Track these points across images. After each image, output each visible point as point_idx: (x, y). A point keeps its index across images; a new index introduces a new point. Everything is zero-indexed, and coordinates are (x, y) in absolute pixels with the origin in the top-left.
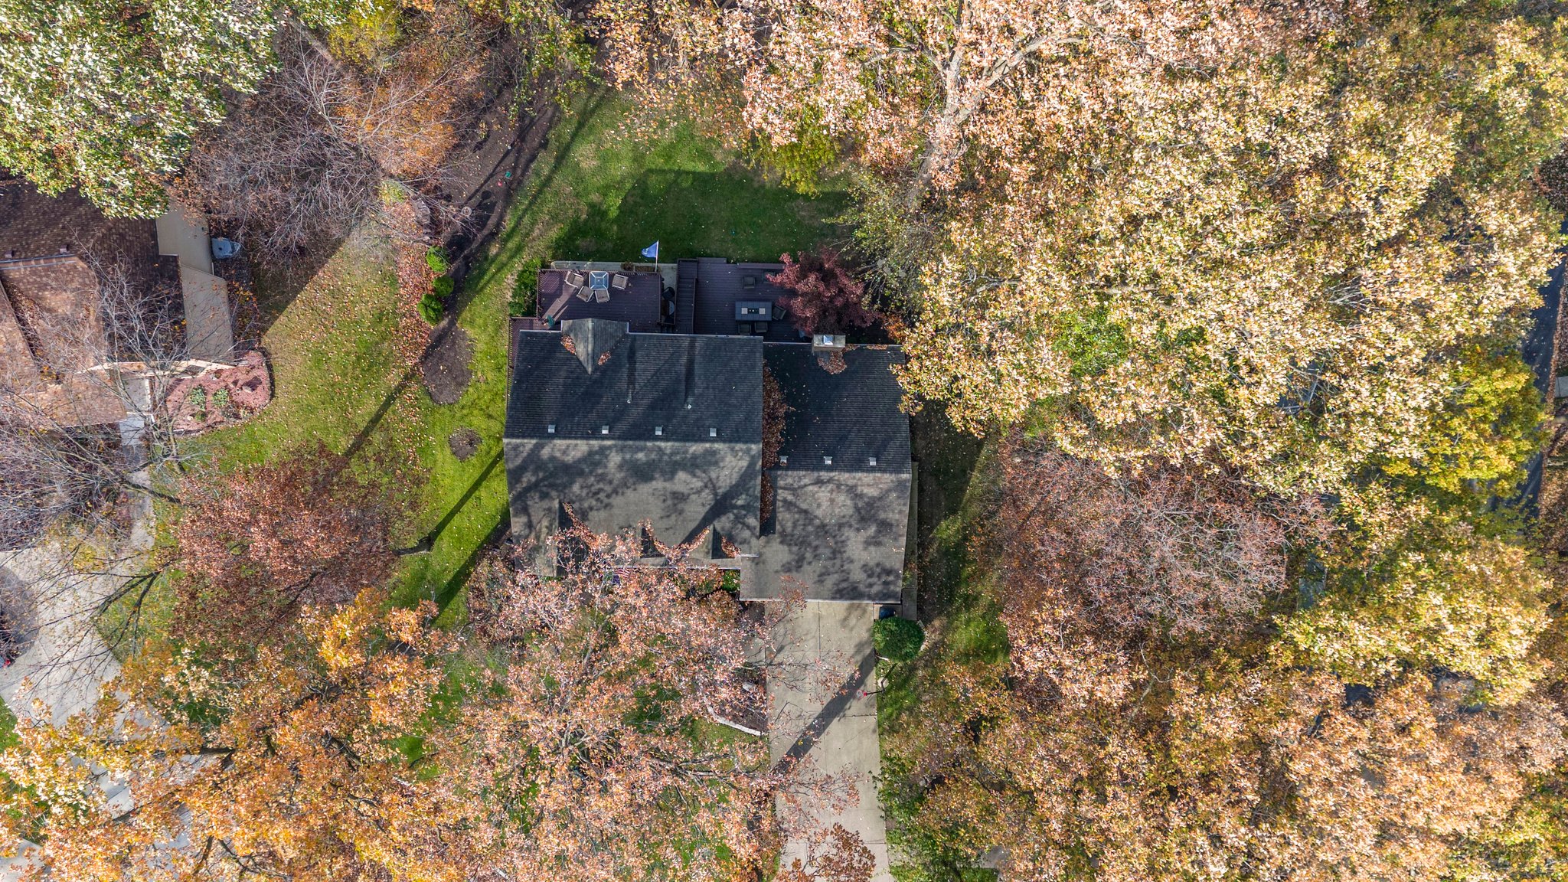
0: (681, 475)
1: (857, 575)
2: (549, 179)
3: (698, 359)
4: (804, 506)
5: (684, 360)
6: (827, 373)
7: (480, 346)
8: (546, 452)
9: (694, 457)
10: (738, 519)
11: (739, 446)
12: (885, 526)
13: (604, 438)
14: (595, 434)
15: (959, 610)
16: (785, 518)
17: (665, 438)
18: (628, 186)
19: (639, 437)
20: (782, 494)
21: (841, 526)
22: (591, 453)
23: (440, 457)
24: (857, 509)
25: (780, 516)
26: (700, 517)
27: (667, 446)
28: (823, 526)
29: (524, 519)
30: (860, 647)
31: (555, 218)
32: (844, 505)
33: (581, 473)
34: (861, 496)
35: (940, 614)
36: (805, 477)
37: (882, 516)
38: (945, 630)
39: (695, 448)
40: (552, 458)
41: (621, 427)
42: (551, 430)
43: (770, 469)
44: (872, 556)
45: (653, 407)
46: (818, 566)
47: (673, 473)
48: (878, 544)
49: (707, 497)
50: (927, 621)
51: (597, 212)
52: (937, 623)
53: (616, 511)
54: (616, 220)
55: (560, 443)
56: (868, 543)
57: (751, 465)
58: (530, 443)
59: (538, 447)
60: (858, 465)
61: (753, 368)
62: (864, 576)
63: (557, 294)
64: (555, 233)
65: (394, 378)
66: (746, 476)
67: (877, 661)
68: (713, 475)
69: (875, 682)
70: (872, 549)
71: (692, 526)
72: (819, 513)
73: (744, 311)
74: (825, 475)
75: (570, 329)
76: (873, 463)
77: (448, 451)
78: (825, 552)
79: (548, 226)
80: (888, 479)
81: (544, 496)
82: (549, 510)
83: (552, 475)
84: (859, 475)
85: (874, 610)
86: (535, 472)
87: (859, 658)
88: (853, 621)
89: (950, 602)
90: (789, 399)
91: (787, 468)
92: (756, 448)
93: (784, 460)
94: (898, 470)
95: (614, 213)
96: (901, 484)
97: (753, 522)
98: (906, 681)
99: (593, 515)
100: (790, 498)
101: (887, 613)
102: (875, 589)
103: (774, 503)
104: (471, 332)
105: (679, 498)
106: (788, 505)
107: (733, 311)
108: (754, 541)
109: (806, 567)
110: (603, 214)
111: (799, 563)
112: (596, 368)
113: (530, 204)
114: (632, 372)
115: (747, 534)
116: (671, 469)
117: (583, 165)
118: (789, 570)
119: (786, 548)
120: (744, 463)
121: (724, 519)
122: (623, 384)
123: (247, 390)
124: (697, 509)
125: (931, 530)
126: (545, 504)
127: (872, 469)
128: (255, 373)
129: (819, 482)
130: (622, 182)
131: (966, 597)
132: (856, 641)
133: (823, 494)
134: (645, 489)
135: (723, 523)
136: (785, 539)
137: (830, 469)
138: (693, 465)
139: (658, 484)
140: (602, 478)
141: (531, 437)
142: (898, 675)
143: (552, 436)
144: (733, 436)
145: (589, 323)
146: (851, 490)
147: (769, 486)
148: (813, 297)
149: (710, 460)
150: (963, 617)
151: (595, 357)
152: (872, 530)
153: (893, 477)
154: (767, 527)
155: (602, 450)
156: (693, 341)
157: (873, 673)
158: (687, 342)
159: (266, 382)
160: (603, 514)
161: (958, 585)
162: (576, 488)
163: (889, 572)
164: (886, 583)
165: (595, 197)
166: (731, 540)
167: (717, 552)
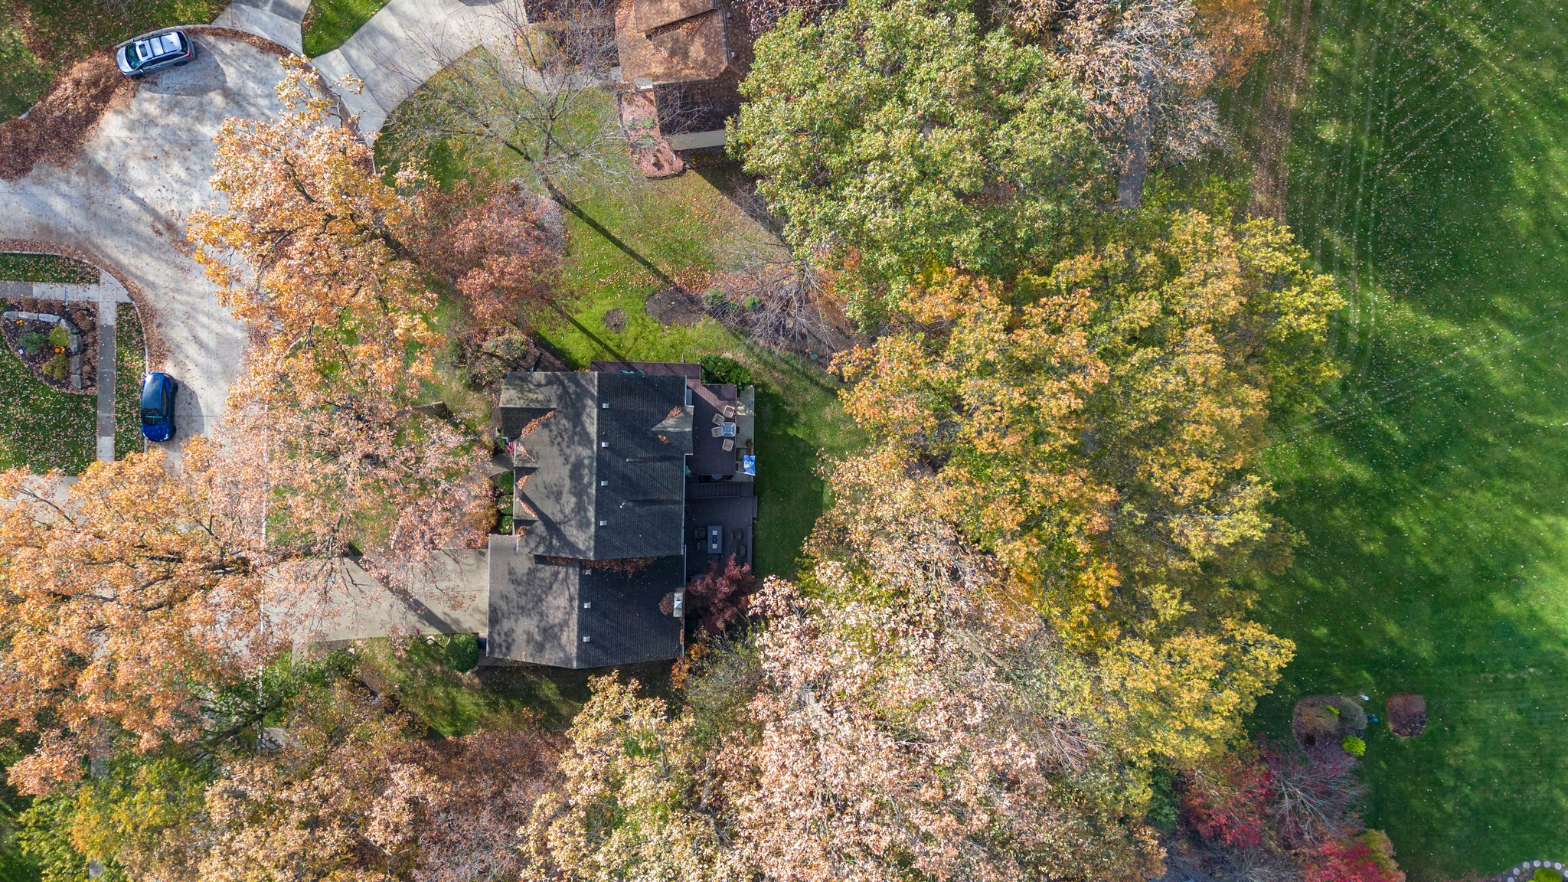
0: (573, 500)
1: (506, 625)
3: (664, 507)
4: (555, 587)
5: (663, 497)
6: (660, 600)
8: (590, 402)
9: (585, 510)
10: (542, 539)
11: (592, 543)
12: (540, 647)
13: (599, 444)
14: (601, 438)
15: (486, 697)
16: (547, 571)
17: (599, 488)
18: (812, 443)
19: (598, 469)
20: (562, 570)
21: (541, 614)
22: (587, 435)
23: (605, 302)
24: (552, 627)
25: (548, 568)
26: (544, 510)
27: (593, 491)
28: (541, 600)
29: (543, 382)
30: (457, 622)
31: (788, 387)
32: (556, 617)
33: (575, 427)
34: (562, 630)
35: (484, 683)
36: (574, 589)
37: (548, 646)
38: (470, 686)
39: (591, 514)
40: (584, 407)
41: (608, 455)
42: (605, 406)
43: (582, 565)
44: (520, 637)
45: (624, 477)
46: (513, 596)
47: (575, 495)
48: (528, 642)
49: (557, 517)
50: (478, 674)
51: (792, 419)
52: (476, 681)
53: (549, 449)
54: (786, 434)
55: (595, 413)
56: (529, 633)
57: (580, 551)
58: (595, 391)
59: (592, 396)
60: (583, 629)
61: (657, 548)
62: (506, 629)
63: (721, 397)
64: (775, 388)
65: (665, 268)
66: (573, 547)
67: (447, 635)
68: (573, 523)
69: (431, 634)
70: (525, 637)
71: (538, 504)
72: (550, 598)
73: (715, 533)
74: (576, 603)
75: (687, 413)
76: (585, 639)
77: (610, 308)
78: (523, 602)
79: (780, 383)
80: (573, 650)
81: (560, 398)
82: (549, 401)
83: (573, 404)
84: (576, 628)
85: (484, 633)
86: (576, 393)
87: (449, 621)
88: (478, 616)
89: (493, 691)
90: (638, 573)
91: (582, 577)
92: (591, 555)
93: (588, 572)
94: (579, 658)
96: (568, 659)
97: (541, 550)
98: (432, 657)
99: (546, 432)
100: (561, 576)
101: (481, 643)
102: (496, 637)
103: (557, 564)
105: (558, 496)
106: (556, 574)
107: (715, 524)
108: (527, 550)
109: (512, 587)
111: (516, 582)
112: (656, 434)
113: (798, 370)
114: (654, 459)
115: (533, 545)
116: (579, 492)
117: (827, 409)
118: (510, 573)
119: (526, 571)
120: (581, 546)
121: (543, 528)
122: (642, 454)
124: (550, 509)
125: (547, 676)
126: (554, 398)
127: (580, 639)
128: (666, 165)
129: (571, 599)
130: (815, 437)
131: (496, 703)
132: (461, 619)
133: (562, 602)
134: (565, 471)
135: (540, 528)
136: (531, 572)
137: (581, 607)
138: (580, 508)
139: (567, 482)
140: (571, 441)
141: (599, 392)
142: (437, 651)
143: (599, 407)
144: (599, 538)
145: (688, 429)
146: (565, 623)
147: (568, 563)
149: (583, 525)
150: (481, 701)
151: (664, 433)
152: (538, 638)
153: (574, 655)
154: (540, 559)
155: (591, 442)
156: (679, 503)
157: (438, 632)
158: (677, 498)
159: (658, 173)
160: (547, 439)
161: (506, 698)
162: (564, 421)
163: (508, 648)
164: (500, 646)
165: (803, 418)
166: (529, 533)
167: (519, 523)
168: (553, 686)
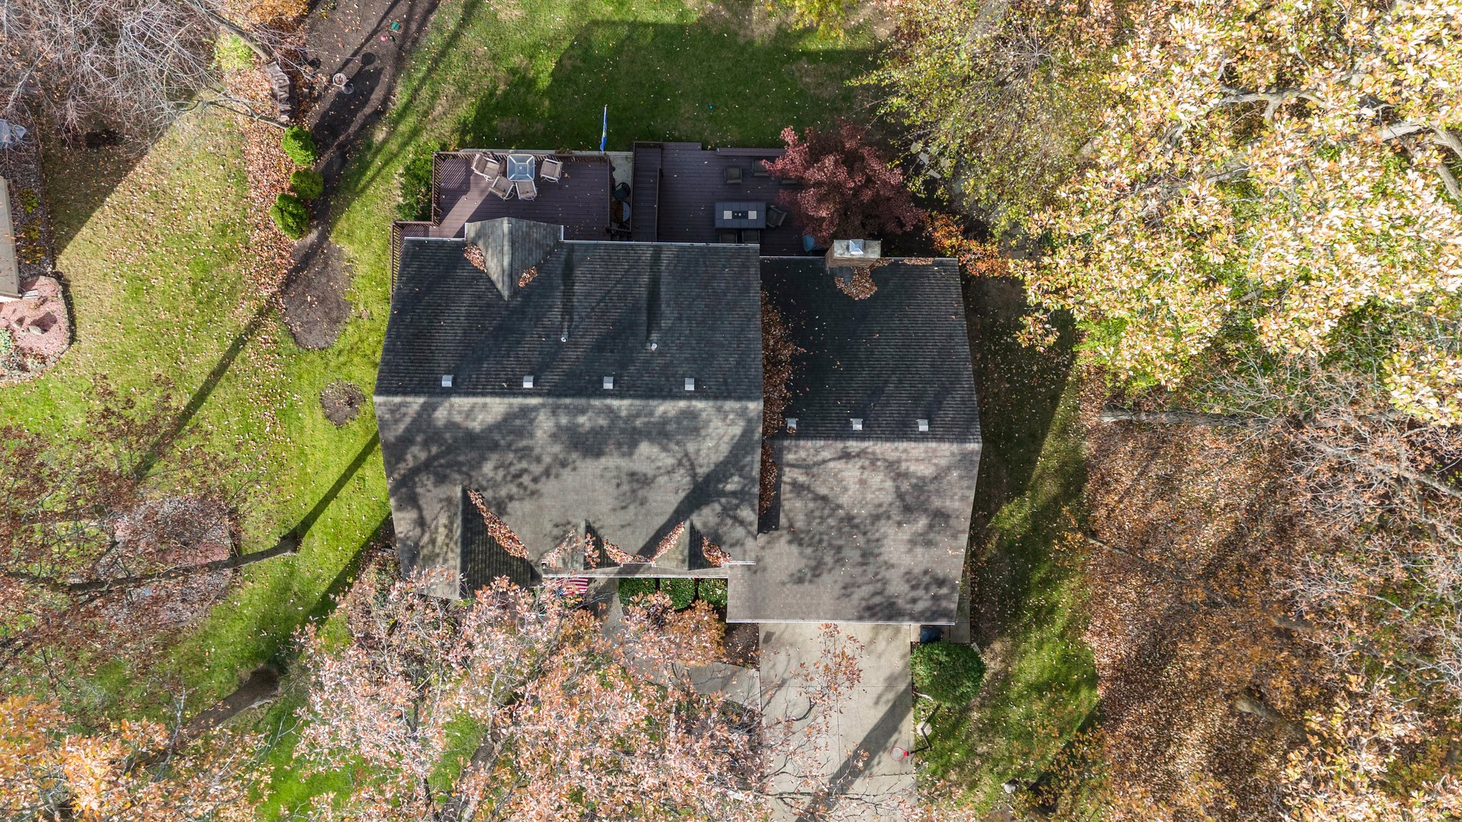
0: (645, 448)
1: (898, 587)
2: (455, 36)
3: (665, 278)
4: (823, 491)
5: (645, 279)
6: (849, 298)
7: (362, 269)
8: (441, 415)
9: (665, 421)
10: (727, 512)
11: (729, 405)
12: (940, 517)
13: (527, 394)
14: (514, 389)
15: (1027, 628)
16: (794, 508)
17: (618, 394)
18: (566, 44)
19: (578, 393)
20: (789, 475)
21: (876, 518)
22: (508, 418)
23: (308, 422)
24: (900, 496)
25: (787, 505)
26: (670, 509)
27: (623, 405)
28: (849, 518)
29: (412, 515)
30: (891, 681)
31: (462, 89)
32: (881, 488)
33: (495, 447)
34: (906, 475)
35: (1001, 633)
36: (823, 449)
37: (936, 503)
38: (1009, 656)
39: (666, 408)
40: (451, 425)
41: (552, 377)
42: (447, 382)
43: (774, 437)
44: (920, 559)
45: (599, 347)
46: (841, 574)
47: (633, 445)
48: (929, 544)
49: (682, 481)
50: (985, 644)
51: (521, 81)
52: (997, 646)
53: (547, 502)
54: (548, 92)
55: (462, 402)
56: (913, 542)
57: (747, 433)
58: (416, 403)
59: (428, 409)
60: (903, 431)
61: (746, 289)
62: (906, 587)
63: (464, 189)
64: (466, 110)
65: (243, 314)
66: (740, 447)
67: (915, 700)
68: (691, 447)
69: (913, 728)
70: (919, 550)
71: (660, 521)
72: (844, 500)
73: (728, 215)
74: (854, 446)
75: (479, 235)
76: (923, 427)
77: (319, 414)
78: (853, 555)
79: (454, 102)
80: (946, 451)
81: (441, 479)
82: (449, 500)
83: (450, 450)
84: (903, 445)
85: (911, 631)
86: (426, 444)
87: (891, 696)
88: (881, 644)
89: (1017, 616)
90: (797, 336)
91: (799, 435)
92: (755, 407)
93: (792, 423)
94: (962, 438)
95: (544, 81)
96: (965, 457)
97: (749, 514)
98: (956, 725)
99: (513, 507)
100: (802, 479)
101: (931, 637)
102: (920, 606)
103: (777, 486)
104: (349, 249)
105: (640, 481)
106: (798, 488)
107: (712, 215)
108: (750, 543)
109: (826, 577)
110: (529, 83)
111: (817, 570)
112: (515, 291)
114: (568, 295)
115: (739, 532)
116: (630, 437)
117: (502, 16)
118: (800, 581)
119: (794, 549)
120: (737, 430)
121: (706, 511)
122: (556, 315)
123: (36, 331)
124: (667, 496)
125: (988, 518)
126: (443, 491)
127: (923, 437)
128: (48, 308)
129: (846, 456)
130: (556, 39)
131: (1038, 610)
132: (886, 672)
133: (851, 472)
134: (590, 468)
135: (705, 517)
136: (796, 538)
137: (861, 436)
138: (661, 433)
139: (612, 462)
140: (525, 453)
141: (416, 393)
142: (945, 718)
143: (448, 393)
144: (719, 390)
145: (505, 225)
146: (894, 469)
147: (772, 462)
148: (831, 189)
149: (691, 426)
150: (1034, 636)
151: (513, 275)
152: (922, 522)
153: (955, 447)
154: (768, 521)
155: (525, 412)
156: (657, 253)
157: (910, 716)
158: (649, 254)
159: (63, 321)
160: (529, 505)
161: (1026, 592)
162: (488, 468)
163: (941, 583)
164: (936, 598)
165: (517, 60)
166: (717, 541)
167: (696, 559)
168: (1006, 510)
